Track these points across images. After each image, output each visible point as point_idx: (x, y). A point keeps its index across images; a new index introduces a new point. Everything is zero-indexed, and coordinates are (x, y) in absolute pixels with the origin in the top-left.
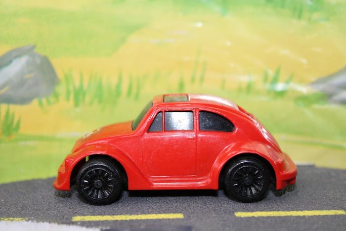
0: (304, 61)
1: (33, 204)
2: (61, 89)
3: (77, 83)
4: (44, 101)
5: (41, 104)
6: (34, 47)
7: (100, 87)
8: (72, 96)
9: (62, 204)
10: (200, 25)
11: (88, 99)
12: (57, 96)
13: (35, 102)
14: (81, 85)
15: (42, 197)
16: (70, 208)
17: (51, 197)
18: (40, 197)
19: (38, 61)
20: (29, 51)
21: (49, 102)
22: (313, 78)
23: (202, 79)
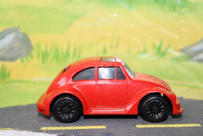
0: (177, 36)
1: (18, 120)
2: (34, 53)
3: (44, 49)
4: (24, 59)
5: (22, 61)
6: (18, 28)
7: (57, 51)
8: (41, 57)
9: (35, 120)
10: (115, 15)
11: (50, 58)
12: (32, 56)
13: (19, 60)
14: (46, 50)
15: (23, 116)
16: (39, 123)
17: (28, 116)
18: (22, 116)
19: (21, 36)
20: (15, 30)
21: (27, 60)
22: (182, 47)
23: (117, 47)
